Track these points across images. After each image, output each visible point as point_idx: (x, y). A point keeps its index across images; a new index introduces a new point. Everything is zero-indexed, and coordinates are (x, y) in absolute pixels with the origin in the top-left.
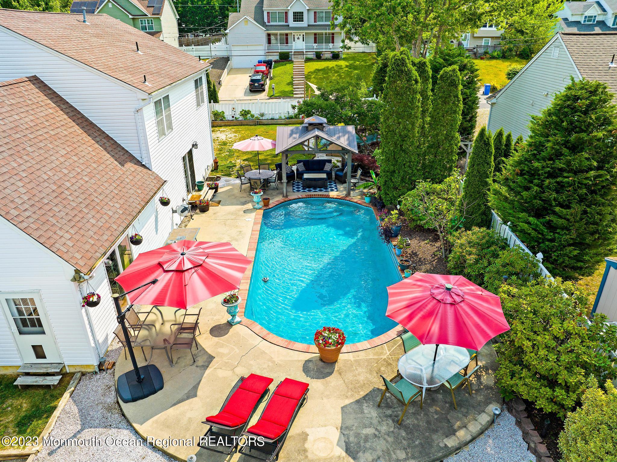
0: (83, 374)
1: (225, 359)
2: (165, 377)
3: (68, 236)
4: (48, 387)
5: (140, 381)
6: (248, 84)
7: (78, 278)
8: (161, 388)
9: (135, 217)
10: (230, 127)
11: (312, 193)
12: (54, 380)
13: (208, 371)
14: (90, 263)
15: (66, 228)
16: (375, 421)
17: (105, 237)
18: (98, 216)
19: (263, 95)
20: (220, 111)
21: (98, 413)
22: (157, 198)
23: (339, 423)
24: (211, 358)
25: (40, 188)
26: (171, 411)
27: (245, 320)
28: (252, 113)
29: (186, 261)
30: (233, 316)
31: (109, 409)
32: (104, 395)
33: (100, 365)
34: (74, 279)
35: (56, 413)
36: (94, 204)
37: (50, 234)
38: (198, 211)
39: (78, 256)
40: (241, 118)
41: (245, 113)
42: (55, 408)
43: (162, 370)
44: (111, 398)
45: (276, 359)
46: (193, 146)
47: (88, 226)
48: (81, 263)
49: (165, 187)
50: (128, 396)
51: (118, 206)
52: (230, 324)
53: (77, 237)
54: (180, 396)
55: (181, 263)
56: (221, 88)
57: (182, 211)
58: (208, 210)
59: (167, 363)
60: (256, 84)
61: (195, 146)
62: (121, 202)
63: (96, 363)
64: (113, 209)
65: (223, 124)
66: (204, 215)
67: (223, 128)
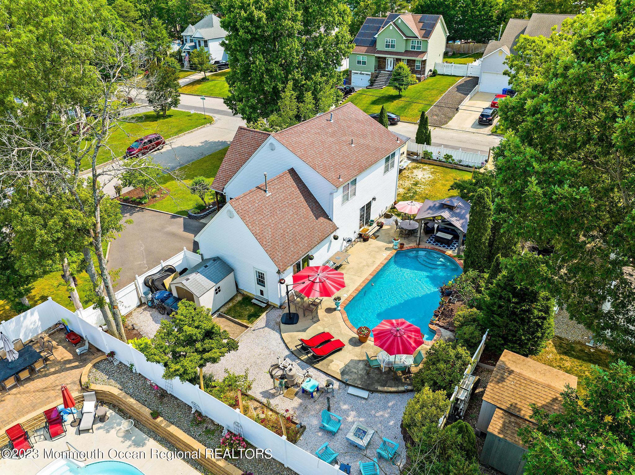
0: (274, 307)
1: (324, 323)
2: (300, 320)
3: (280, 255)
4: (261, 307)
5: (290, 318)
6: (478, 118)
7: (279, 272)
8: (296, 323)
9: (312, 249)
10: (432, 166)
11: (437, 247)
12: (264, 305)
13: (315, 325)
14: (285, 268)
15: (281, 251)
16: (359, 369)
17: (295, 257)
18: (295, 247)
19: (488, 129)
20: (429, 151)
21: (272, 323)
22: (332, 235)
23: (347, 363)
24: (319, 320)
25: (276, 232)
26: (295, 333)
27: (342, 310)
28: (453, 158)
29: (318, 279)
30: (338, 307)
31: (277, 323)
32: (277, 318)
33: (280, 306)
34: (277, 273)
35: (260, 317)
36: (296, 241)
37: (274, 253)
38: (362, 239)
39: (281, 264)
40: (444, 160)
41: (448, 157)
42: (260, 316)
43: (300, 317)
44: (279, 320)
45: (342, 331)
46: (373, 199)
47: (290, 251)
48: (281, 267)
49: (337, 231)
50: (284, 322)
51: (306, 242)
52: (335, 309)
53: (283, 256)
54: (301, 329)
55: (316, 279)
56: (456, 115)
57: (348, 241)
58: (368, 240)
59: (303, 315)
60: (484, 119)
61: (374, 199)
62: (308, 240)
63: (279, 305)
64: (303, 244)
65: (428, 162)
66: (364, 244)
67: (427, 165)
